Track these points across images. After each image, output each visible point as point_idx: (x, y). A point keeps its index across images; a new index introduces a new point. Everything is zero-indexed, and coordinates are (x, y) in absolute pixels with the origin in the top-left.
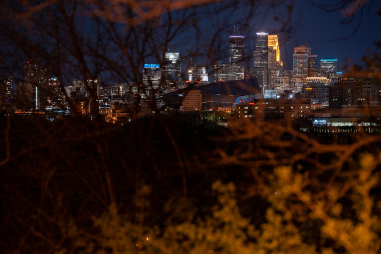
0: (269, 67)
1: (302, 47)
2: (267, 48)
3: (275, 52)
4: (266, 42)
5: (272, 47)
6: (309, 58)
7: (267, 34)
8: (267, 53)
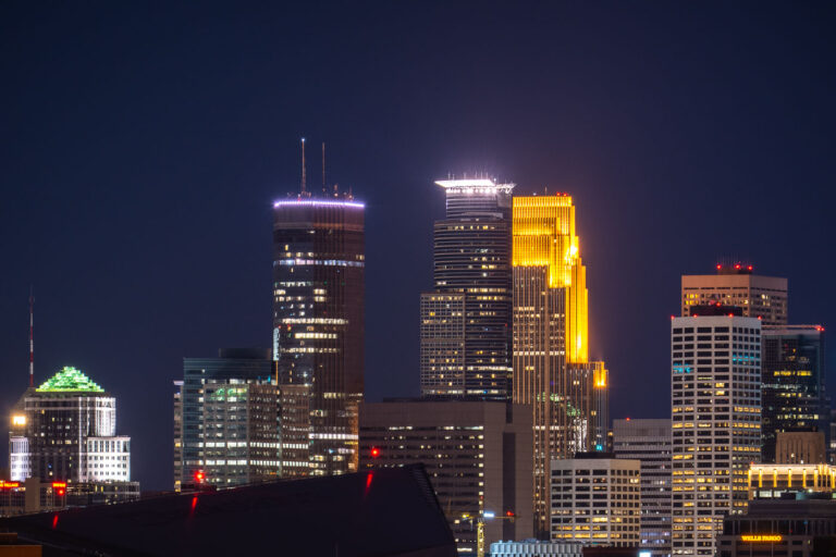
0: (516, 398)
1: (728, 271)
2: (504, 276)
3: (558, 300)
4: (501, 241)
5: (542, 273)
6: (771, 345)
7: (508, 187)
8: (505, 310)
